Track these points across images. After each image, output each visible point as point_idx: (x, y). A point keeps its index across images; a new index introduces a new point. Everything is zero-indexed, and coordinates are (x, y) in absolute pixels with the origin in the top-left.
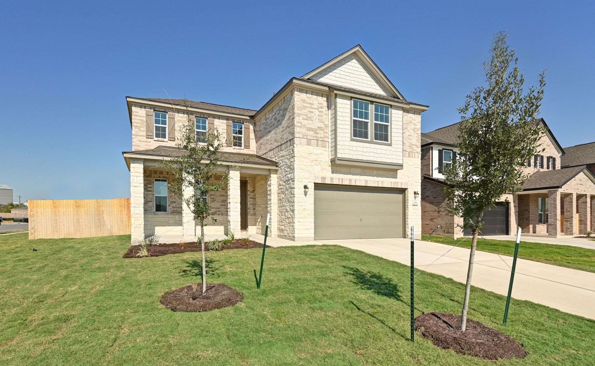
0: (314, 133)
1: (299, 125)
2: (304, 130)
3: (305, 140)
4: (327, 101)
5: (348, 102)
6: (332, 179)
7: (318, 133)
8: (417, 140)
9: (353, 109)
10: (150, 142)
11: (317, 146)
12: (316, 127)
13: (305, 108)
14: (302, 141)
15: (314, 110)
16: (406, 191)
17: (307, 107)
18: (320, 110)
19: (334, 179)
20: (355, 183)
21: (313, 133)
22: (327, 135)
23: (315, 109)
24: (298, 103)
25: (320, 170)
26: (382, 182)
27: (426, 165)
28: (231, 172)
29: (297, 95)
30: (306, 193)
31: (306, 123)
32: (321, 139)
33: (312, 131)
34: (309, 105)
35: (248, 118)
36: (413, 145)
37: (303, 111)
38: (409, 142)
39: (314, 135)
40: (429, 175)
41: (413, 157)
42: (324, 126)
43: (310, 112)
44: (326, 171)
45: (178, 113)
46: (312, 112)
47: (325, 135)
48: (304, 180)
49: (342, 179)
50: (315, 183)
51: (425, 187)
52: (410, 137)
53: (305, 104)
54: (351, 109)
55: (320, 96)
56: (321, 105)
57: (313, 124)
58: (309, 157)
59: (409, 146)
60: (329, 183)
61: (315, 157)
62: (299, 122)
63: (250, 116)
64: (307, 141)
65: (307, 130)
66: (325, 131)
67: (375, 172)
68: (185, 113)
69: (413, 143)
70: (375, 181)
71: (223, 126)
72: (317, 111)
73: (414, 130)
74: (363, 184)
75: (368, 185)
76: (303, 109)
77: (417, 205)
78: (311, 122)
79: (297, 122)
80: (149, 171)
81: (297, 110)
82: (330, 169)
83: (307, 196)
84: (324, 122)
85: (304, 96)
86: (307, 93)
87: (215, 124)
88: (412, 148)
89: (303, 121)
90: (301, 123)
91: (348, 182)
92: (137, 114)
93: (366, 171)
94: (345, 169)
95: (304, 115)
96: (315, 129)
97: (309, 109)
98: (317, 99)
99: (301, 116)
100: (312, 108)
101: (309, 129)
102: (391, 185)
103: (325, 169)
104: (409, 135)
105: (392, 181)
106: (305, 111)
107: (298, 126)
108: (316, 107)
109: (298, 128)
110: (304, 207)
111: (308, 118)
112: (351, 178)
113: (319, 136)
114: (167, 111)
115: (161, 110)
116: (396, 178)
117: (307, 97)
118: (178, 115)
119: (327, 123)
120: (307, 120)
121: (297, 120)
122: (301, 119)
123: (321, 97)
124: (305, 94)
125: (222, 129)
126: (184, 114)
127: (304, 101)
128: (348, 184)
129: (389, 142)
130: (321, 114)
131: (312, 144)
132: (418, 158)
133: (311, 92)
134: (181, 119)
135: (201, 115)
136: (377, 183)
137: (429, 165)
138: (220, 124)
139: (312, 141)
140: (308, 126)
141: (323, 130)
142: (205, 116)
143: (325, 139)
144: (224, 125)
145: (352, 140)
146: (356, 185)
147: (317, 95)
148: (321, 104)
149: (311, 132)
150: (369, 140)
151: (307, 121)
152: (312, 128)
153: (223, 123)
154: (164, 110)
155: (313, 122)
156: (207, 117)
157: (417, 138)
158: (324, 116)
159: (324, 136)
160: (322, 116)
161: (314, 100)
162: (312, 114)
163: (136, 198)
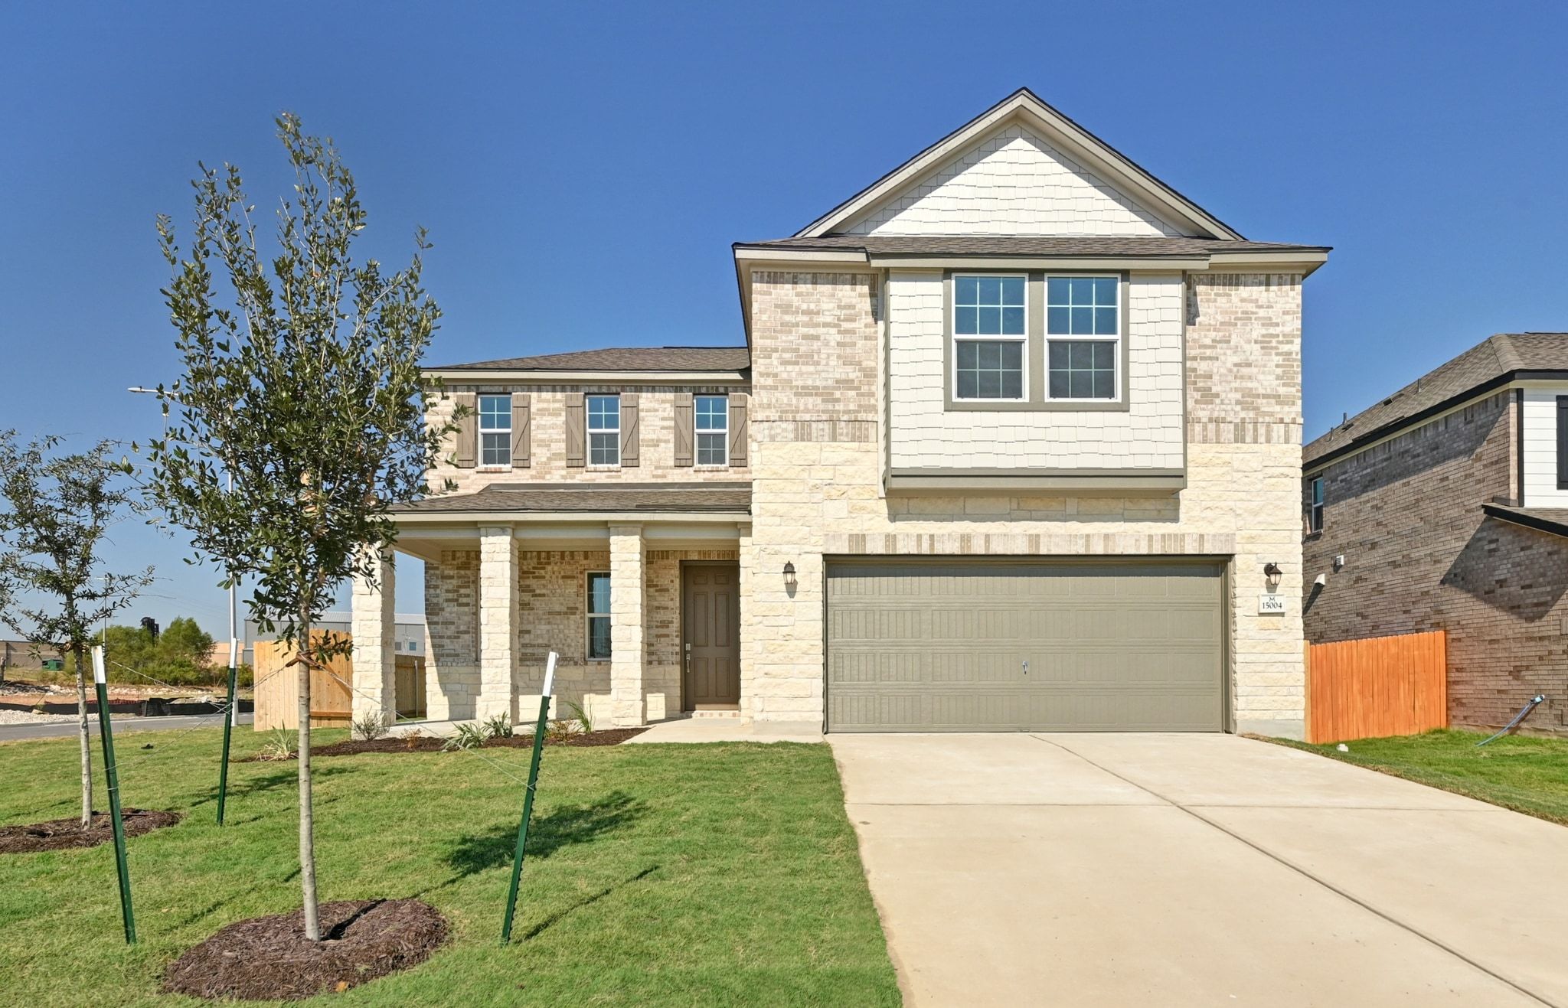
0: (823, 401)
1: (770, 382)
2: (784, 397)
3: (791, 426)
4: (873, 295)
5: (937, 287)
6: (891, 538)
7: (838, 400)
8: (1278, 378)
9: (954, 306)
10: (468, 477)
11: (834, 439)
12: (830, 383)
13: (787, 328)
14: (779, 431)
15: (821, 330)
16: (1230, 564)
17: (797, 325)
18: (846, 325)
19: (900, 537)
20: (987, 548)
21: (819, 400)
22: (873, 401)
23: (826, 325)
24: (764, 317)
25: (844, 514)
27: (1497, 462)
28: (613, 539)
29: (760, 293)
30: (791, 589)
31: (794, 375)
32: (846, 418)
33: (816, 394)
34: (806, 318)
35: (737, 376)
36: (1258, 396)
37: (783, 340)
38: (1236, 390)
39: (821, 407)
40: (1506, 501)
41: (1262, 439)
42: (859, 374)
43: (805, 337)
44: (867, 516)
45: (539, 390)
46: (817, 338)
47: (865, 401)
48: (785, 548)
49: (932, 537)
50: (824, 555)
51: (1493, 546)
52: (1245, 371)
53: (787, 318)
54: (946, 309)
55: (844, 283)
56: (848, 312)
57: (818, 372)
58: (805, 475)
59: (1238, 402)
60: (881, 551)
61: (827, 475)
62: (768, 375)
64: (796, 429)
65: (796, 394)
66: (865, 389)
67: (1073, 506)
68: (558, 388)
69: (1261, 391)
70: (1073, 537)
71: (664, 410)
72: (834, 331)
74: (1021, 549)
76: (781, 332)
77: (1282, 614)
78: (811, 369)
79: (761, 375)
80: (464, 554)
81: (761, 338)
82: (883, 507)
83: (797, 597)
84: (859, 363)
85: (785, 291)
86: (795, 283)
87: (641, 407)
88: (1256, 409)
89: (781, 368)
90: (775, 375)
91: (957, 544)
92: (436, 408)
93: (1034, 504)
94: (942, 504)
95: (784, 350)
96: (825, 388)
97: (805, 330)
98: (833, 295)
99: (775, 355)
100: (817, 325)
101: (806, 391)
103: (863, 508)
104: (1236, 365)
105: (1152, 532)
106: (791, 338)
107: (764, 388)
108: (829, 319)
109: (763, 393)
110: (785, 631)
111: (801, 356)
112: (968, 531)
113: (840, 407)
114: (509, 389)
115: (495, 390)
116: (1175, 519)
117: (798, 295)
118: (539, 397)
119: (872, 364)
120: (797, 363)
121: (762, 369)
122: (775, 362)
123: (848, 287)
124: (789, 286)
125: (663, 419)
126: (554, 391)
127: (786, 308)
128: (957, 551)
129: (1118, 398)
130: (848, 339)
131: (814, 435)
132: (1287, 441)
133: (809, 277)
134: (545, 405)
135: (600, 387)
137: (1507, 459)
138: (657, 406)
139: (814, 425)
140: (800, 383)
141: (858, 388)
142: (614, 390)
143: (862, 416)
144: (668, 405)
145: (950, 407)
147: (834, 282)
148: (852, 307)
149: (810, 400)
150: (1026, 398)
151: (797, 368)
152: (817, 388)
153: (663, 402)
154: (501, 389)
155: (820, 368)
156: (619, 390)
157: (1279, 371)
158: (860, 343)
159: (859, 406)
160: (854, 344)
161: (825, 299)
162: (816, 345)
163: (363, 623)
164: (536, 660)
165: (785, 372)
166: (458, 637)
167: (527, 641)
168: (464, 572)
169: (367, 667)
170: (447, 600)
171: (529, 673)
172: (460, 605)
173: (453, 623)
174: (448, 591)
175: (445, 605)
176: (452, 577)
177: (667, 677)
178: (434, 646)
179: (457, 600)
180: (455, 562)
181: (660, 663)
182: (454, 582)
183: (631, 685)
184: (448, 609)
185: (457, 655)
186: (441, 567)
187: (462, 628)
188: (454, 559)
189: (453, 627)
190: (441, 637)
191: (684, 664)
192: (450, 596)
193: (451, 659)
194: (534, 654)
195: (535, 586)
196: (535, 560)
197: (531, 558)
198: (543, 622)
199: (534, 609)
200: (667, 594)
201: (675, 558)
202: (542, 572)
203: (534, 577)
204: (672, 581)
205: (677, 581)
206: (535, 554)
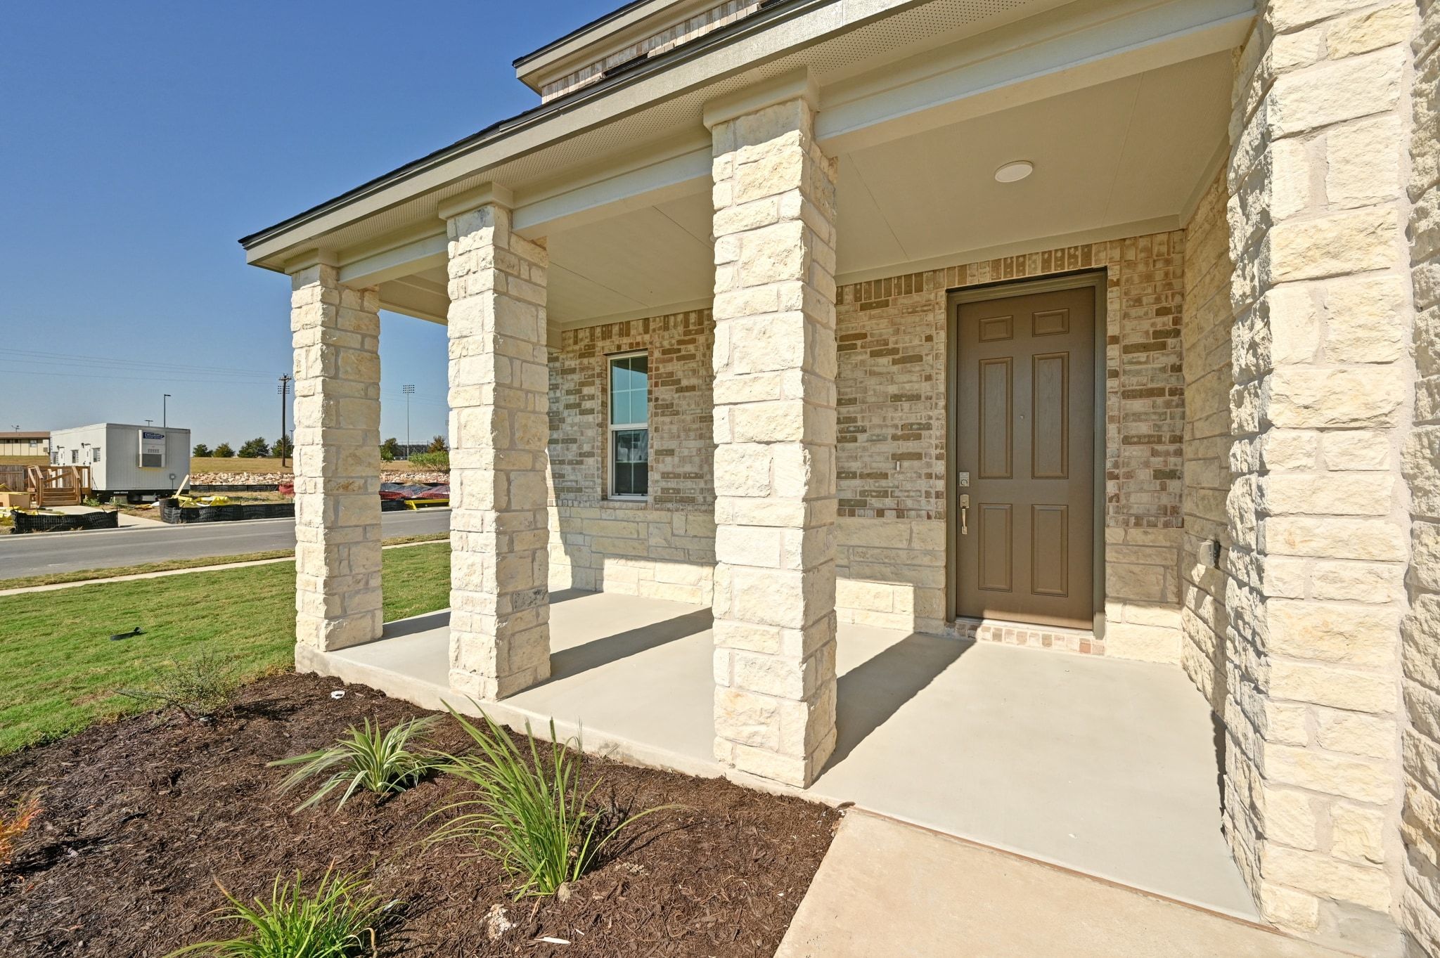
115: (627, 56)
164: (682, 500)
166: (581, 463)
167: (669, 469)
168: (585, 361)
170: (568, 407)
173: (575, 441)
174: (569, 392)
175: (566, 413)
176: (573, 371)
177: (916, 547)
178: (554, 476)
179: (579, 405)
180: (577, 347)
181: (901, 513)
182: (576, 377)
184: (569, 420)
186: (561, 357)
187: (586, 448)
188: (576, 343)
189: (574, 447)
191: (954, 518)
192: (572, 399)
193: (572, 495)
195: (680, 374)
196: (681, 329)
197: (675, 326)
198: (692, 434)
199: (677, 413)
200: (917, 368)
201: (937, 286)
202: (691, 347)
203: (679, 359)
204: (929, 338)
205: (941, 337)
206: (680, 317)
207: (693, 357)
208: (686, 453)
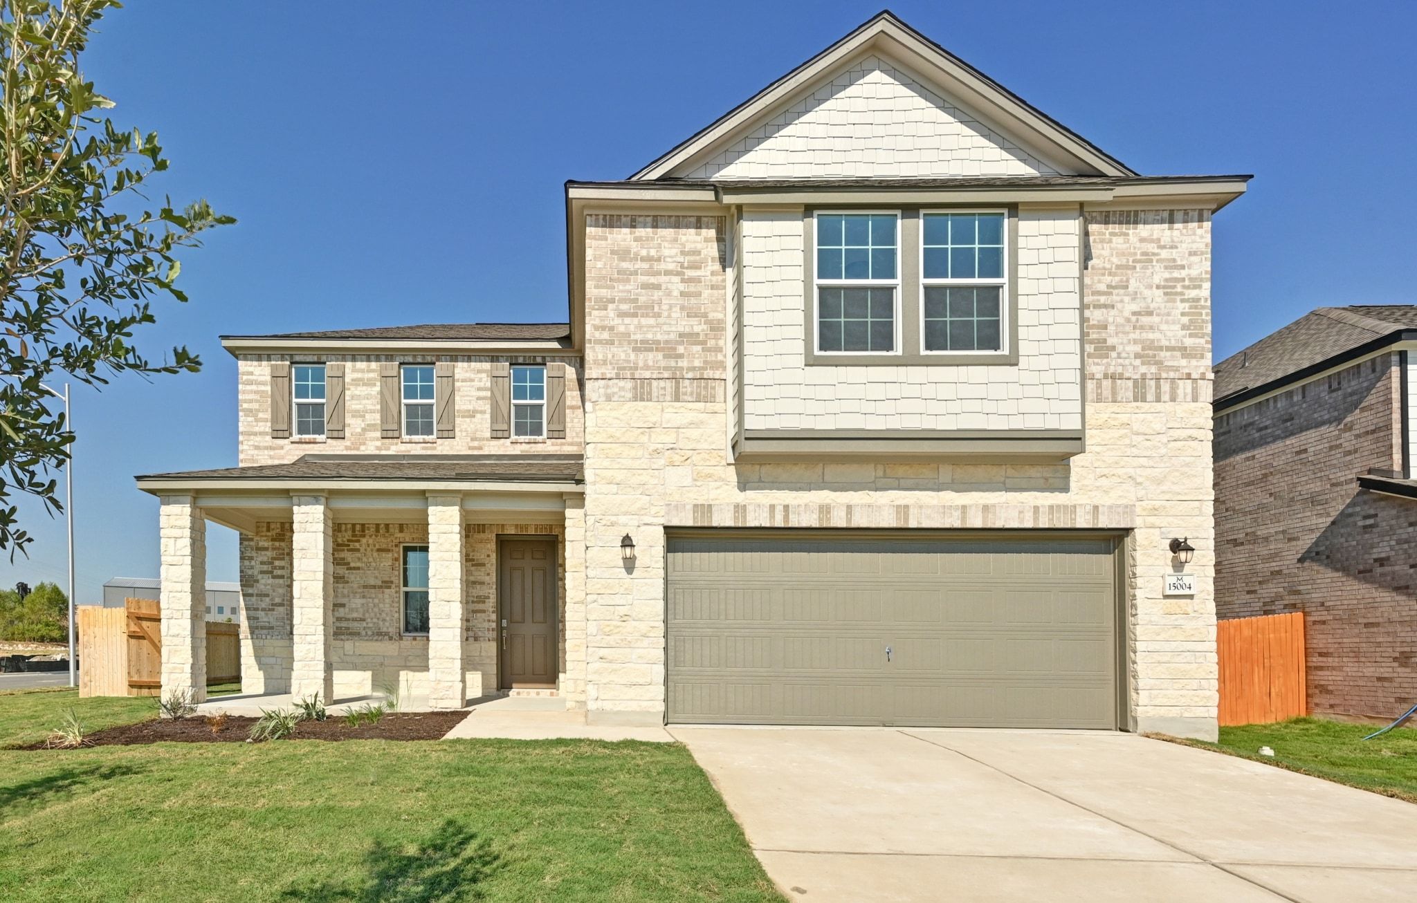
0: (665, 357)
1: (606, 335)
2: (622, 353)
3: (629, 385)
4: (720, 239)
5: (797, 226)
6: (740, 509)
7: (681, 356)
8: (1184, 327)
9: (816, 247)
10: (282, 448)
11: (677, 399)
12: (672, 336)
13: (625, 276)
14: (616, 390)
15: (662, 279)
16: (1129, 540)
17: (635, 273)
18: (690, 273)
19: (749, 508)
20: (849, 520)
21: (660, 356)
22: (720, 357)
23: (667, 273)
24: (599, 265)
25: (688, 481)
26: (986, 508)
27: (1373, 432)
28: (431, 510)
29: (594, 238)
30: (630, 565)
31: (632, 328)
32: (690, 375)
33: (657, 350)
34: (645, 265)
35: (555, 345)
36: (1161, 349)
37: (620, 290)
38: (1135, 342)
39: (663, 363)
40: (1389, 473)
41: (1166, 397)
42: (705, 327)
43: (645, 286)
44: (713, 484)
45: (354, 359)
46: (657, 287)
47: (711, 357)
48: (622, 519)
49: (786, 507)
50: (666, 528)
51: (1370, 521)
52: (1145, 320)
53: (625, 265)
54: (807, 251)
55: (687, 227)
56: (692, 258)
57: (658, 325)
58: (645, 439)
59: (1137, 356)
60: (729, 523)
61: (669, 438)
62: (603, 328)
63: (559, 340)
64: (635, 388)
65: (634, 350)
66: (711, 343)
67: (946, 473)
68: (372, 357)
69: (1164, 343)
70: (945, 509)
71: (480, 380)
72: (676, 279)
73: (1168, 289)
74: (887, 520)
75: (913, 524)
76: (618, 280)
77: (1192, 597)
78: (652, 321)
79: (596, 328)
80: (279, 526)
81: (597, 287)
82: (731, 474)
83: (636, 573)
84: (705, 315)
85: (622, 236)
86: (633, 227)
87: (457, 377)
88: (1159, 363)
89: (617, 321)
90: (612, 329)
91: (815, 516)
92: (250, 377)
93: (901, 471)
94: (799, 471)
95: (622, 301)
96: (667, 342)
97: (644, 279)
98: (676, 240)
99: (611, 306)
100: (658, 273)
101: (645, 346)
102: (1036, 519)
103: (710, 476)
104: (1134, 313)
105: (1039, 503)
106: (628, 287)
107: (599, 342)
108: (671, 266)
109: (598, 348)
110: (623, 611)
111: (639, 308)
112: (828, 501)
113: (683, 363)
114: (324, 358)
115: (309, 359)
116: (1065, 489)
117: (636, 240)
118: (354, 367)
119: (720, 316)
120: (635, 315)
121: (597, 322)
122: (612, 314)
123: (692, 231)
124: (626, 231)
125: (479, 389)
126: (369, 360)
127: (624, 254)
128: (815, 524)
129: (1005, 350)
130: (692, 288)
131: (655, 394)
132: (1195, 399)
133: (649, 220)
134: (359, 375)
135: (415, 356)
136: (957, 514)
137: (1388, 427)
138: (473, 376)
139: (655, 383)
140: (639, 337)
141: (704, 343)
142: (429, 359)
143: (708, 373)
144: (484, 375)
145: (811, 362)
146: (854, 525)
147: (677, 226)
148: (697, 252)
149: (651, 355)
150: (898, 350)
151: (635, 321)
152: (658, 342)
153: (479, 371)
154: (315, 359)
155: (661, 320)
156: (434, 359)
157: (1185, 320)
158: (706, 293)
159: (705, 362)
160: (700, 294)
161: (666, 244)
162: (657, 294)
163: (171, 594)
164: (351, 634)
165: (622, 325)
166: (273, 610)
167: (342, 615)
168: (277, 544)
169: (176, 641)
170: (262, 572)
171: (343, 648)
172: (274, 577)
173: (267, 595)
174: (262, 563)
175: (260, 577)
176: (266, 549)
177: (483, 654)
178: (249, 618)
179: (271, 572)
180: (268, 534)
181: (476, 639)
182: (269, 553)
183: (450, 665)
184: (263, 581)
185: (272, 628)
186: (256, 539)
187: (277, 600)
188: (268, 530)
189: (267, 599)
190: (257, 609)
191: (500, 641)
192: (265, 568)
193: (265, 631)
194: (348, 628)
195: (349, 560)
196: (350, 533)
197: (346, 531)
198: (358, 596)
199: (348, 582)
200: (483, 569)
201: (492, 532)
202: (357, 545)
203: (348, 550)
204: (488, 556)
205: (494, 556)
206: (349, 526)
207: (358, 550)
208: (354, 606)
